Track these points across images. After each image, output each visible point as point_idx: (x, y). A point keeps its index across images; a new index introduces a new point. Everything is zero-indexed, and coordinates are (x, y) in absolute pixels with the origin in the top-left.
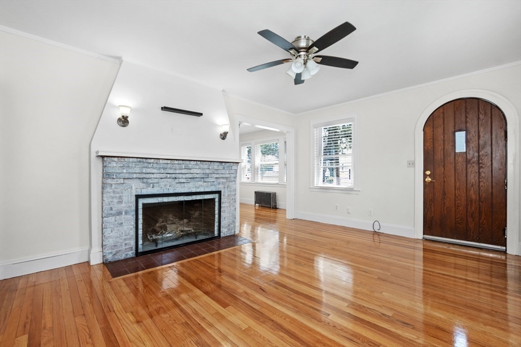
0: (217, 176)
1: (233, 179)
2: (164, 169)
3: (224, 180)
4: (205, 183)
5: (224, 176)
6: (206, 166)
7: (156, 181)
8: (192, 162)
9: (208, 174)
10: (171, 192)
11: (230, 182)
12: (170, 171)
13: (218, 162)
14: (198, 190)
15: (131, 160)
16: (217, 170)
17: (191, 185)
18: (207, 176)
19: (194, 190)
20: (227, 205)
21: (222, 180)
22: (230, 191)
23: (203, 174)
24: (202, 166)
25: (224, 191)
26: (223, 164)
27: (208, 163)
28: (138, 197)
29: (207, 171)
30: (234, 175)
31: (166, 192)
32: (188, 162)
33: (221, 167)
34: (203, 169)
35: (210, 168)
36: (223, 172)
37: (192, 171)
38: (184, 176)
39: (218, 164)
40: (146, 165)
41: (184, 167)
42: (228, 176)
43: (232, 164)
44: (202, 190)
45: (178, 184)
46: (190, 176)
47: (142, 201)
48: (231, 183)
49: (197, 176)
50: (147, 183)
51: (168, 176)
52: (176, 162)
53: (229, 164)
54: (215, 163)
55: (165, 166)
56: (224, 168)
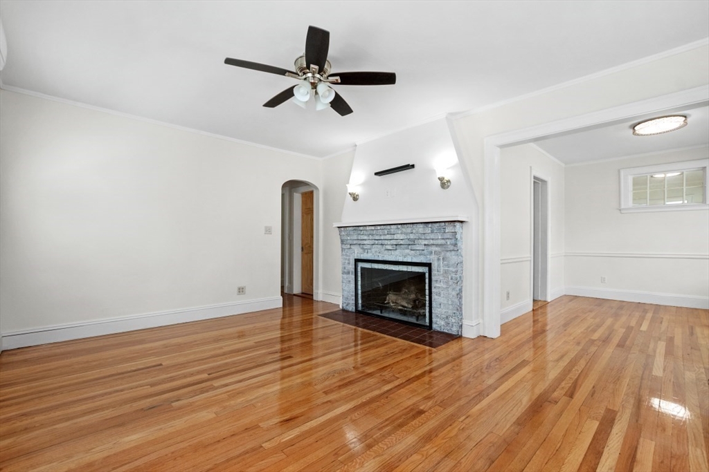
0: (426, 242)
1: (452, 248)
2: (373, 235)
3: (437, 249)
4: (412, 252)
5: (435, 242)
6: (409, 230)
7: (368, 247)
8: (392, 227)
9: (414, 240)
10: (380, 259)
11: (447, 251)
12: (377, 238)
13: (421, 223)
14: (405, 260)
15: (350, 228)
16: (424, 234)
17: (397, 252)
18: (412, 243)
19: (401, 259)
20: (442, 285)
21: (434, 249)
22: (448, 266)
23: (409, 239)
24: (404, 230)
25: (439, 265)
26: (430, 225)
27: (409, 225)
28: (357, 261)
29: (412, 236)
30: (453, 241)
31: (376, 258)
32: (388, 227)
33: (428, 230)
34: (406, 234)
35: (414, 231)
36: (432, 236)
37: (395, 237)
38: (389, 242)
39: (421, 226)
40: (359, 232)
41: (386, 233)
42: (443, 242)
43: (443, 224)
44: (409, 260)
45: (386, 251)
46: (394, 242)
47: (361, 265)
48: (448, 254)
49: (402, 242)
50: (363, 248)
51: (376, 242)
52: (379, 228)
53: (438, 224)
54: (418, 225)
55: (372, 232)
56: (432, 232)
